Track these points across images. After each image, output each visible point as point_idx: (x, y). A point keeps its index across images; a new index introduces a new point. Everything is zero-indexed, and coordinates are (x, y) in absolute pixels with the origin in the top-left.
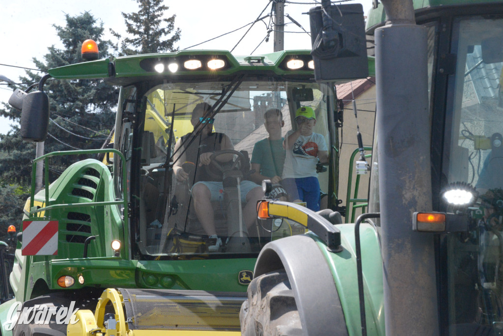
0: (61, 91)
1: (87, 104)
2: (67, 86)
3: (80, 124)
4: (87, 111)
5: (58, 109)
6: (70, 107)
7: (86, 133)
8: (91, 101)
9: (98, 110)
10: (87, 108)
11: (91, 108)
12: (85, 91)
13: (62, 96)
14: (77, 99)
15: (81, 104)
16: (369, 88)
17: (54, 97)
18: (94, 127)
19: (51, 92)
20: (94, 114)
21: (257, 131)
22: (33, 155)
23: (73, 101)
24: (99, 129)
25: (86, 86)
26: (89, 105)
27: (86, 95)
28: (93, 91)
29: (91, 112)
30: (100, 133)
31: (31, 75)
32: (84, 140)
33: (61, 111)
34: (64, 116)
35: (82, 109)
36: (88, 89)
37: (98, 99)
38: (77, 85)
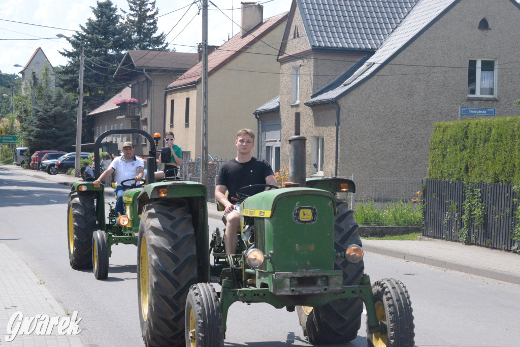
0: (94, 42)
1: (108, 49)
2: (97, 39)
3: (105, 60)
4: (108, 53)
5: (92, 52)
6: (99, 51)
7: (108, 65)
8: (110, 48)
9: (114, 53)
10: (108, 51)
11: (110, 52)
12: (107, 42)
13: (94, 45)
14: (103, 47)
15: (105, 49)
16: (258, 41)
17: (90, 46)
18: (111, 62)
19: (89, 43)
20: (112, 55)
21: (198, 64)
22: (78, 77)
23: (101, 48)
24: (115, 63)
25: (108, 39)
26: (109, 50)
27: (107, 45)
28: (112, 42)
29: (111, 54)
30: (115, 65)
31: (78, 34)
32: (107, 69)
33: (94, 53)
34: (95, 56)
35: (106, 52)
36: (109, 41)
37: (113, 47)
38: (103, 39)
